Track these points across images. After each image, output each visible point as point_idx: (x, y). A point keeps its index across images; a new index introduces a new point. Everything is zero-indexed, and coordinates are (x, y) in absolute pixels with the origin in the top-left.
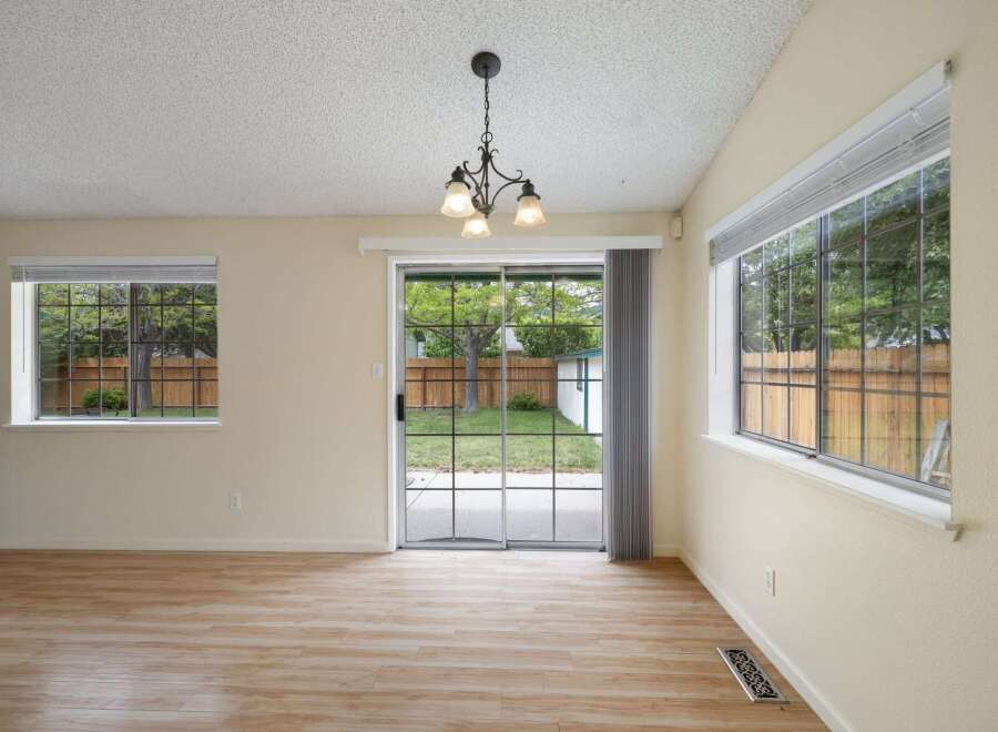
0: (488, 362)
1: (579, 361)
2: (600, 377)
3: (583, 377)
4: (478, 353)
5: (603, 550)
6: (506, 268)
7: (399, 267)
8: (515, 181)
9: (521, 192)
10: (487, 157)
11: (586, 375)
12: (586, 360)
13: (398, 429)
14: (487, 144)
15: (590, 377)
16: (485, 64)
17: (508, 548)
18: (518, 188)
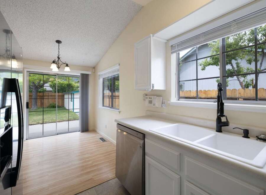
0: (41, 94)
1: (71, 94)
2: (79, 97)
3: (73, 97)
4: (37, 91)
5: (79, 131)
6: (58, 74)
7: (27, 71)
8: (64, 63)
9: (66, 65)
10: (59, 58)
11: (74, 97)
12: (74, 94)
13: (27, 111)
14: (59, 56)
15: (75, 97)
16: (58, 42)
17: (57, 134)
18: (65, 65)
